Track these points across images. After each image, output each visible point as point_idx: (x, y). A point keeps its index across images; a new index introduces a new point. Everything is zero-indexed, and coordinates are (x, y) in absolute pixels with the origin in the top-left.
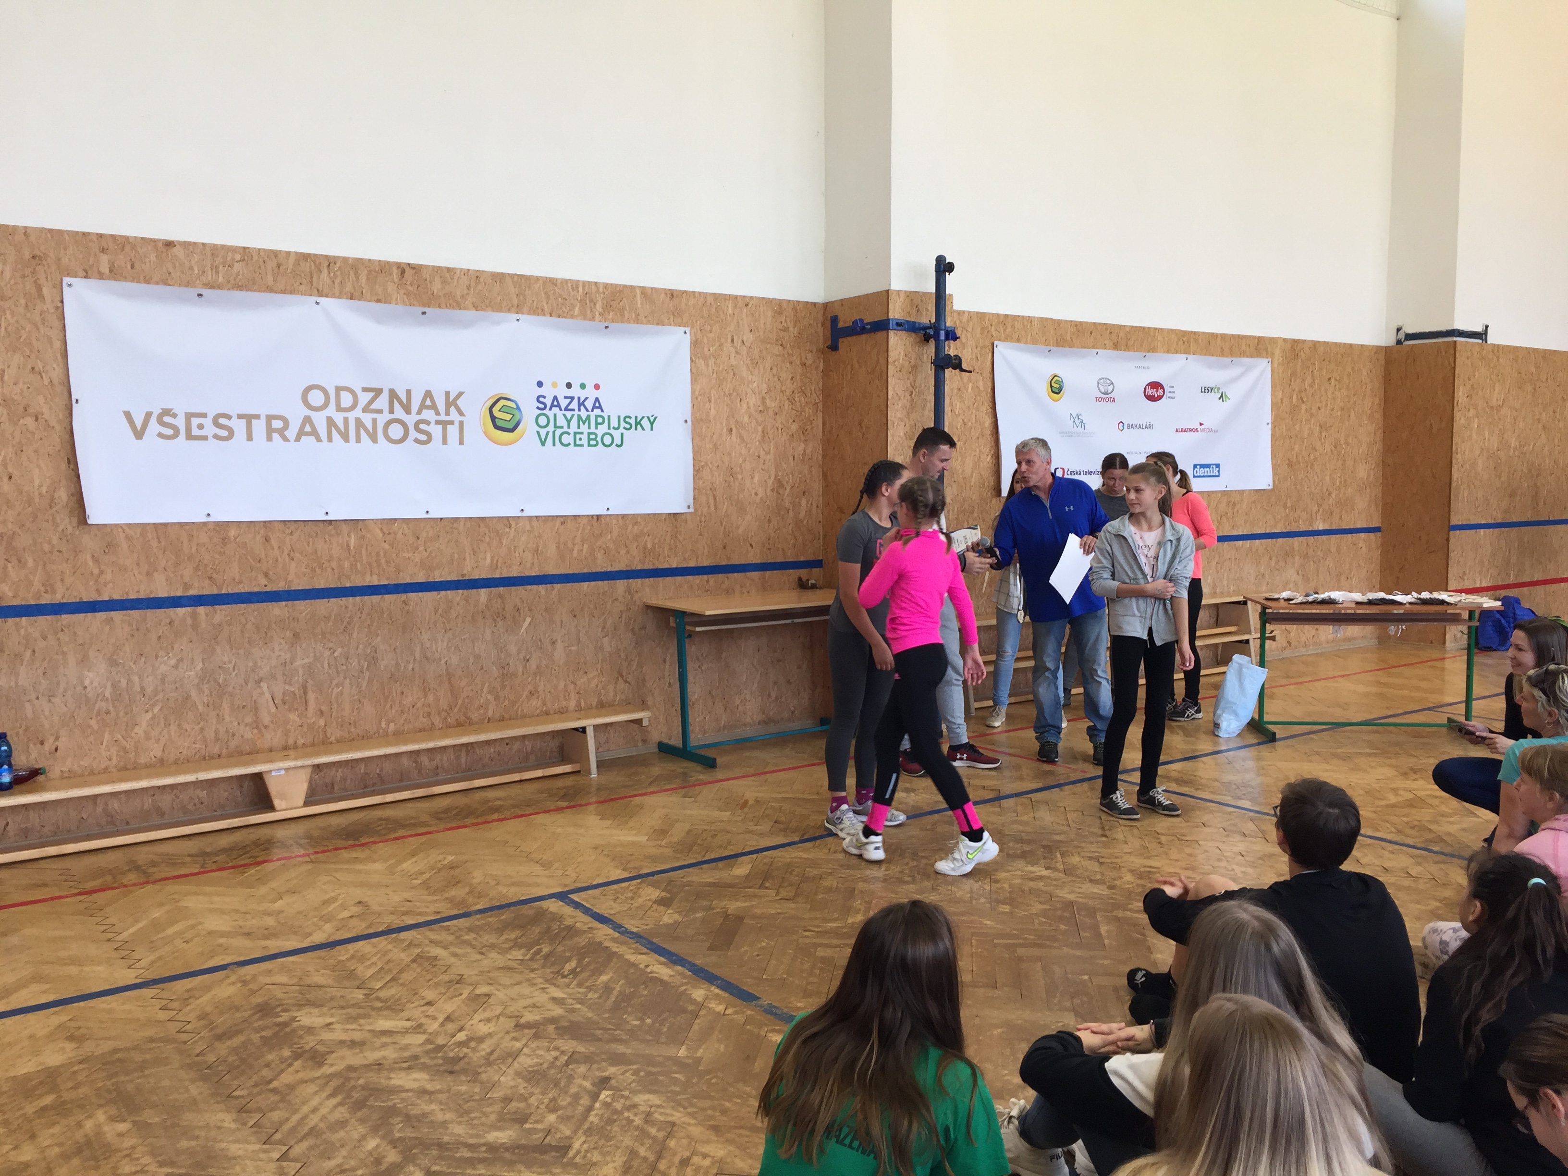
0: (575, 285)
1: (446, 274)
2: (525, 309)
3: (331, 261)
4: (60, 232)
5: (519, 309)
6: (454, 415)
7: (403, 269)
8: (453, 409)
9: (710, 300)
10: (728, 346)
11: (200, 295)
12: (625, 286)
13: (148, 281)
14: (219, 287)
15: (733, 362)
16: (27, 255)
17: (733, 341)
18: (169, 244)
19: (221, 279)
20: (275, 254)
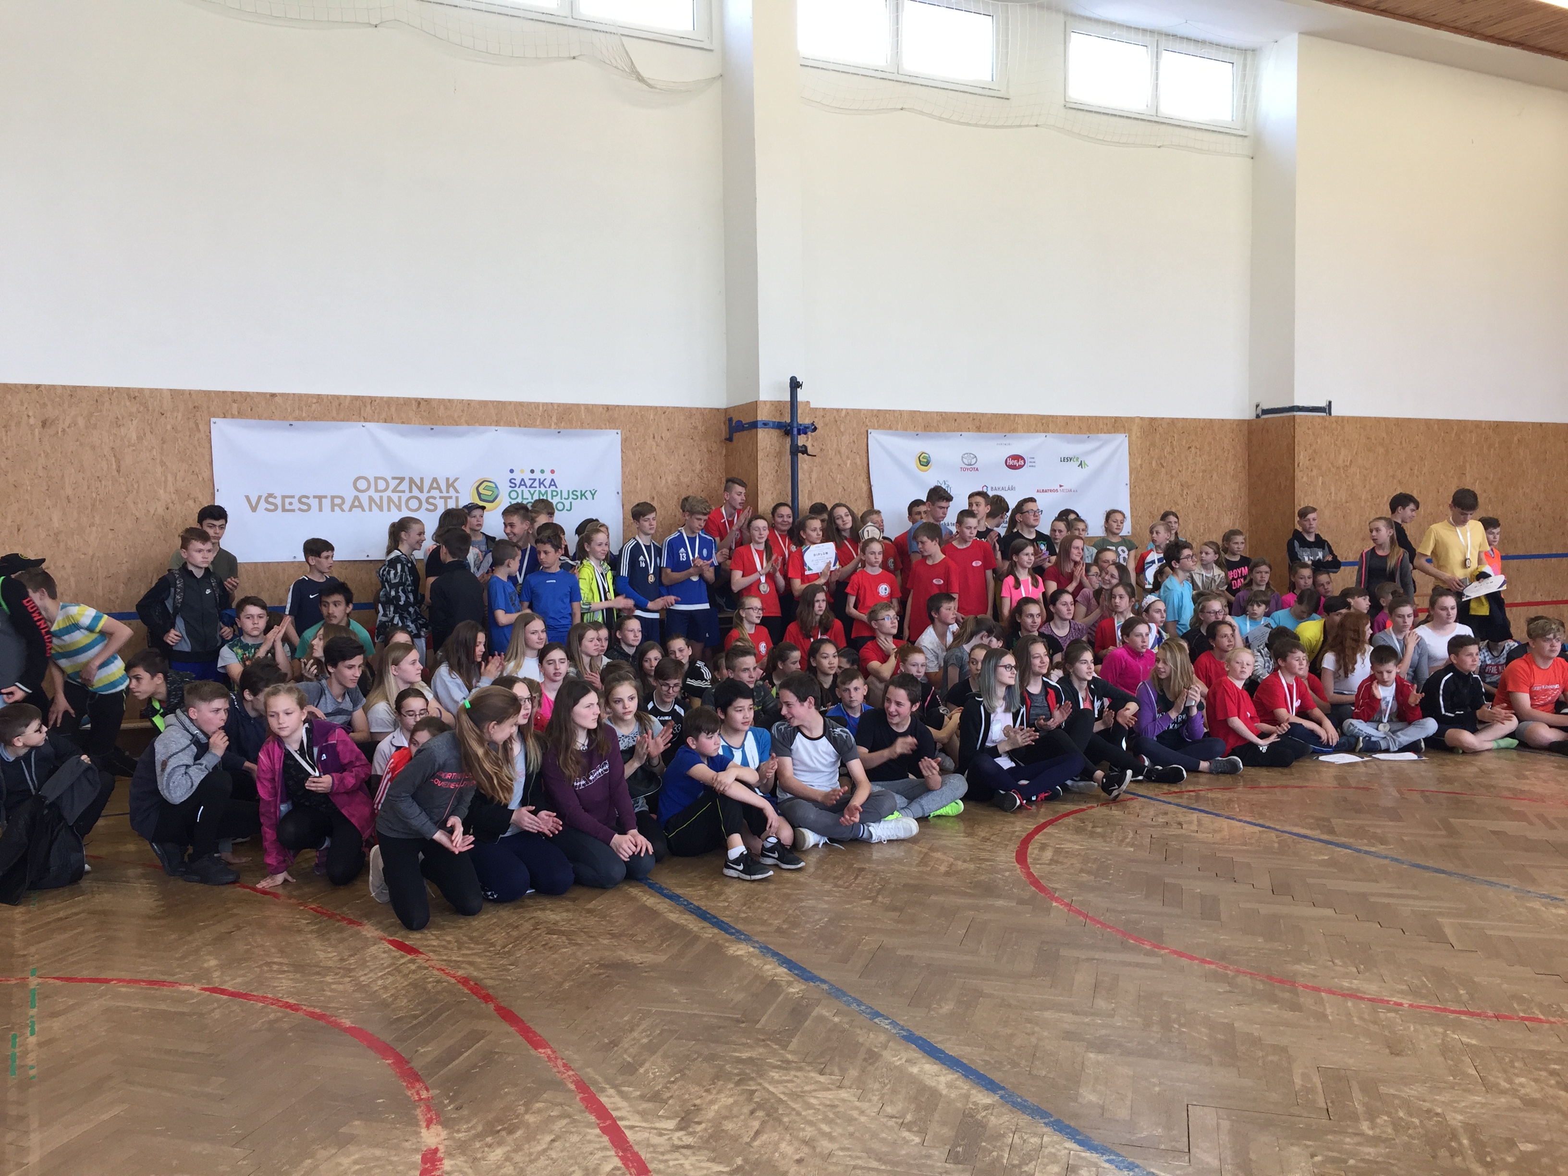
0: (537, 405)
1: (447, 404)
2: (502, 423)
3: (372, 400)
4: (210, 392)
5: (497, 423)
6: (452, 492)
7: (419, 402)
8: (451, 489)
9: (636, 410)
10: (650, 441)
11: (291, 425)
12: (573, 404)
13: (260, 418)
14: (303, 419)
15: (655, 452)
16: (191, 406)
17: (654, 437)
18: (273, 395)
19: (304, 415)
20: (337, 397)
